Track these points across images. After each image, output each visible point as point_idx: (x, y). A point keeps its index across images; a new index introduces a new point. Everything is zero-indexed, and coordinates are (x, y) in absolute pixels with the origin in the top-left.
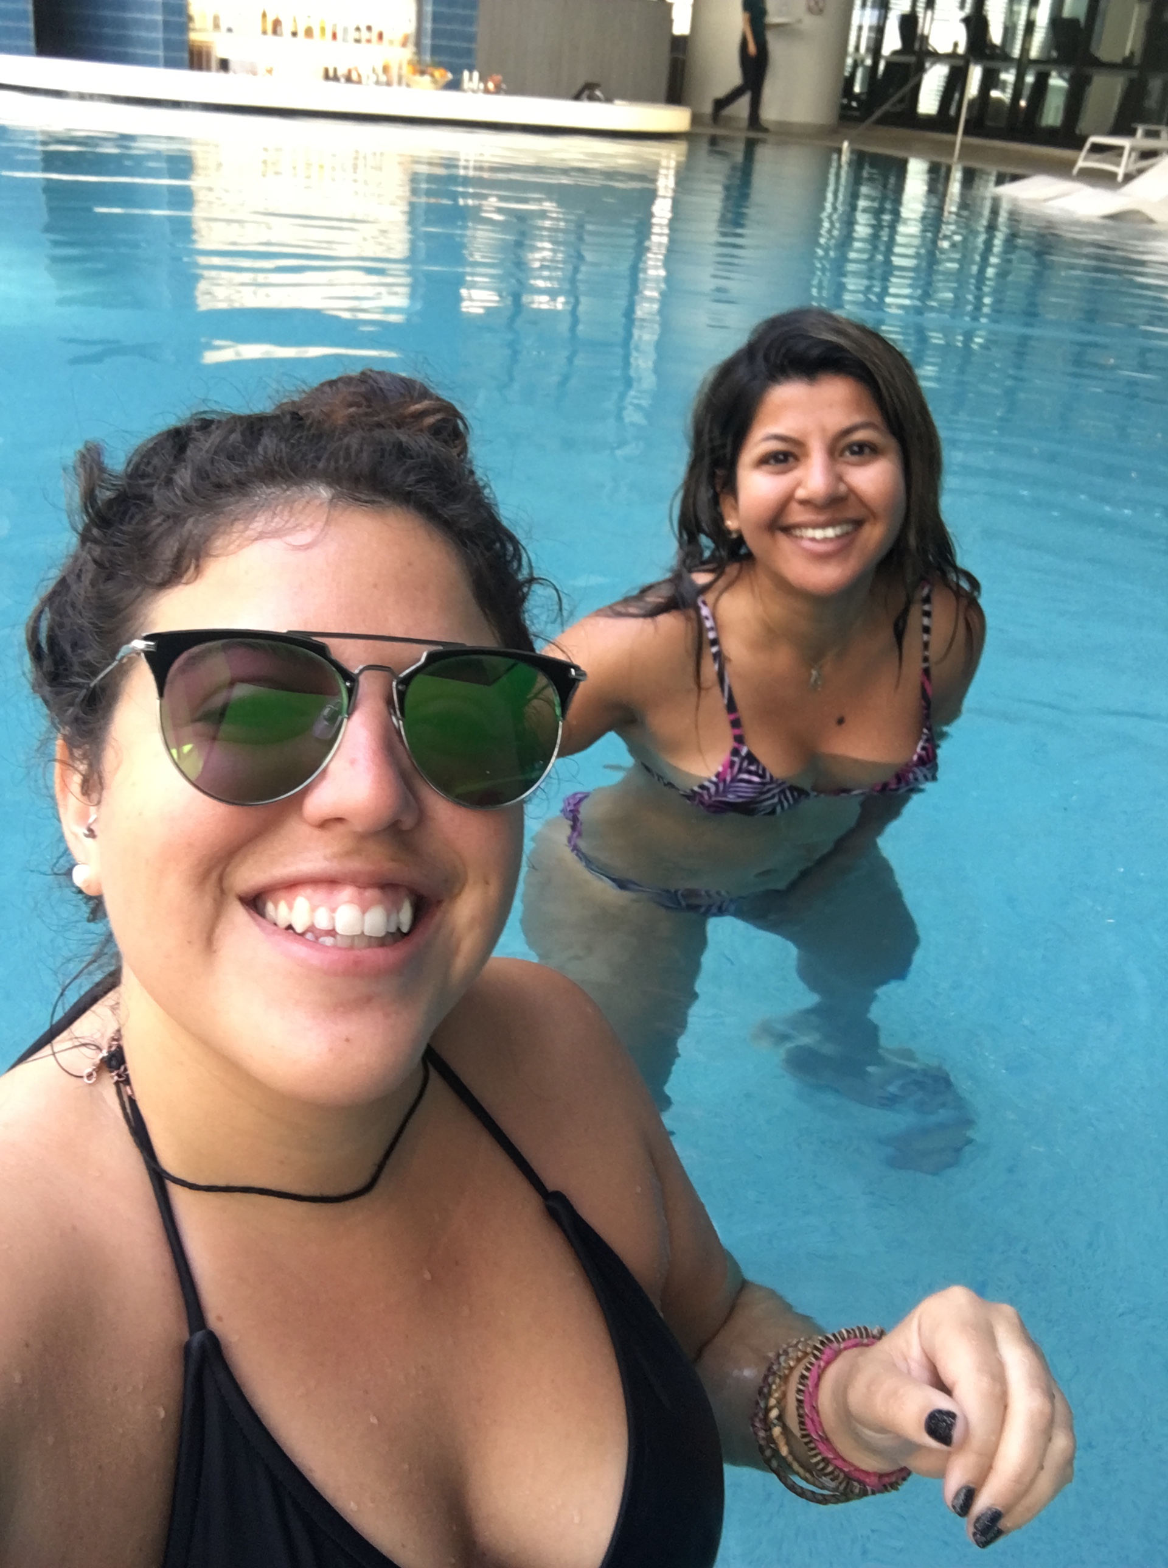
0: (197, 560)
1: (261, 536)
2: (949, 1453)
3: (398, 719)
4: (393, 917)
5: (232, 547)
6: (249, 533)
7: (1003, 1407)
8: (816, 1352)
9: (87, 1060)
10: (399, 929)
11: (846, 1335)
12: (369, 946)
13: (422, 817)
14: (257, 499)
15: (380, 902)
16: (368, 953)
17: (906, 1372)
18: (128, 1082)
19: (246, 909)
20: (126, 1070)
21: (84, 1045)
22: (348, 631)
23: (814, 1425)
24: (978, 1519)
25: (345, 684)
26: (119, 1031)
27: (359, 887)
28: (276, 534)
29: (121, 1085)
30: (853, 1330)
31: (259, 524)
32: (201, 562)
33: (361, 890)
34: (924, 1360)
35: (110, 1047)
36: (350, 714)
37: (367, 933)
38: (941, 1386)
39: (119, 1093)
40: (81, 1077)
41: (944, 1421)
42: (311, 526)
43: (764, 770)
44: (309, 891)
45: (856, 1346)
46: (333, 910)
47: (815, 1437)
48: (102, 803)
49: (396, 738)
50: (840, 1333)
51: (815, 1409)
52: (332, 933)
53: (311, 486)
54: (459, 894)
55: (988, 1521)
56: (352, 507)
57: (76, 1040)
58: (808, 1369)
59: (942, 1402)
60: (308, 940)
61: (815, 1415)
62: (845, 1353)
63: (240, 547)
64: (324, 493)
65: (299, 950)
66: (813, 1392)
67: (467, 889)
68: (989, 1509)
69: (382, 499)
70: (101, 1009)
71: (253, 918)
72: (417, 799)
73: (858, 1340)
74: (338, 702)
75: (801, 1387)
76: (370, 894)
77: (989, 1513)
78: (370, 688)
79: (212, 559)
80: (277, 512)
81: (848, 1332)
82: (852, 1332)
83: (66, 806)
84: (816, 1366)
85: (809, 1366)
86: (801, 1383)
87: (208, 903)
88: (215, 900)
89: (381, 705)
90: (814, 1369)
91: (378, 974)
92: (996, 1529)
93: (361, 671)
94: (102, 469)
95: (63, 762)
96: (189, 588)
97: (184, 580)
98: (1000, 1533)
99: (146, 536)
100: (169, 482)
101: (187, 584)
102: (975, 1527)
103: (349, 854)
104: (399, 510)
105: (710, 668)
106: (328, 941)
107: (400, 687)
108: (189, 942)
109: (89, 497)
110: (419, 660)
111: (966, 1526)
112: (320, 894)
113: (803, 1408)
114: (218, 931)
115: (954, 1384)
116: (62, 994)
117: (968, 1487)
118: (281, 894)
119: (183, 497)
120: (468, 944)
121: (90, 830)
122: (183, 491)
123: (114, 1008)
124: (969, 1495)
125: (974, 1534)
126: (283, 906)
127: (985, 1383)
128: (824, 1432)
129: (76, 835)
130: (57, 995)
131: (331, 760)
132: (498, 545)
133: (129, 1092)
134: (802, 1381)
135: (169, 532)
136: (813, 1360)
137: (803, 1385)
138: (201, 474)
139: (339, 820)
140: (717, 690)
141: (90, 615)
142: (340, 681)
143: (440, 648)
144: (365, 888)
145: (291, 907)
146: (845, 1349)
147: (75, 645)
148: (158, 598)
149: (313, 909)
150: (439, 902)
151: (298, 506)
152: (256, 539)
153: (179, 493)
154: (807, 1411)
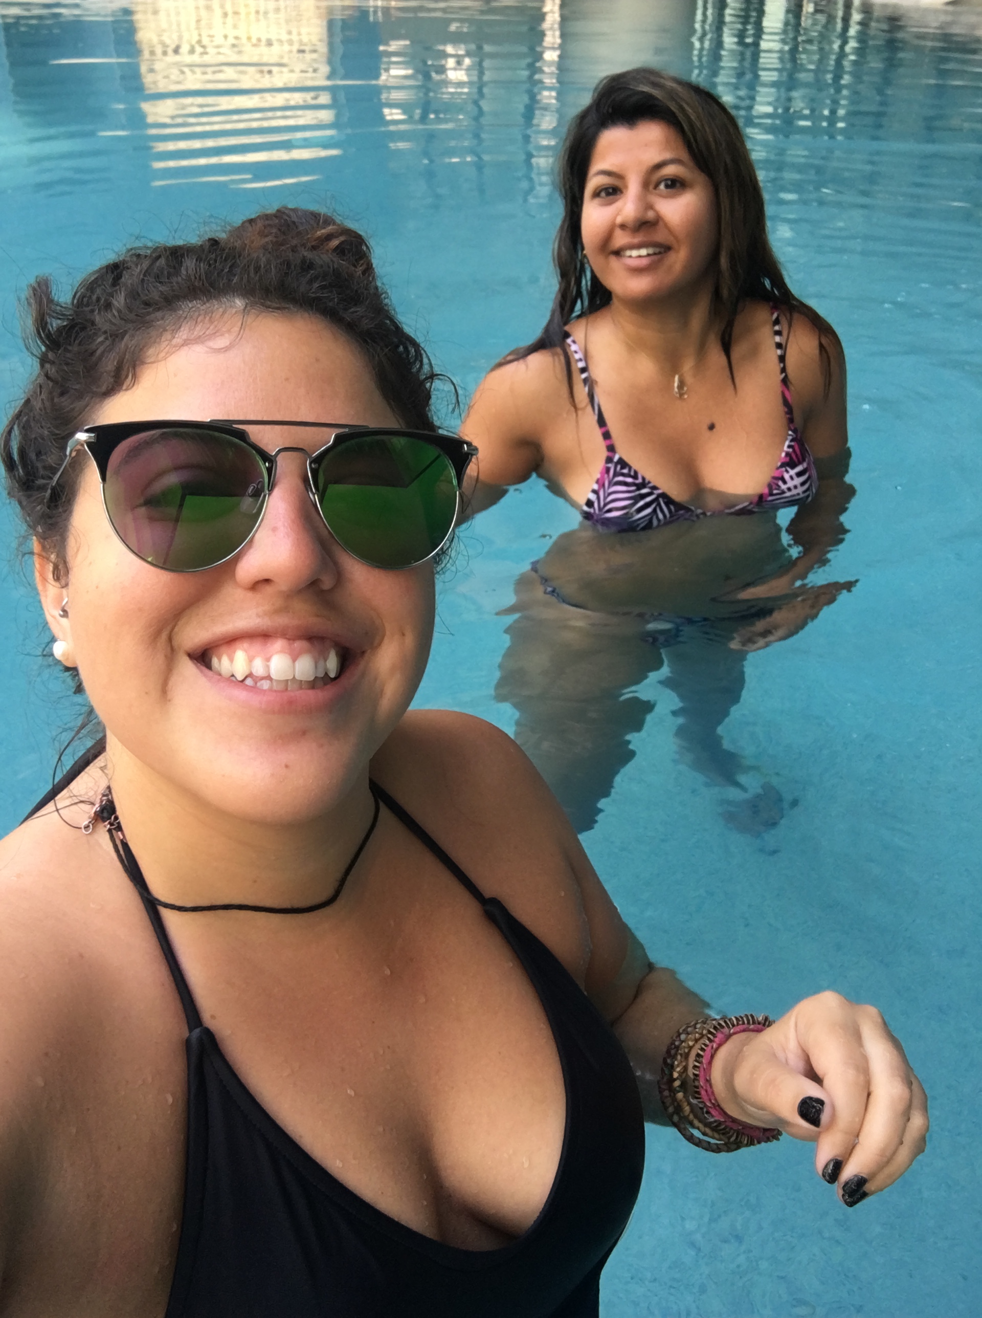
0: (134, 368)
1: (186, 343)
2: (820, 1133)
3: (314, 494)
4: (321, 663)
5: (162, 355)
6: (175, 341)
7: (866, 1095)
8: (709, 1036)
9: (84, 814)
10: (326, 674)
11: (735, 1022)
12: (301, 688)
13: (340, 577)
14: (181, 312)
15: (308, 651)
16: (299, 693)
17: (784, 1060)
18: (119, 828)
19: (195, 664)
20: (116, 818)
21: (82, 802)
22: (265, 419)
23: (708, 1095)
24: (846, 1184)
25: (265, 463)
26: (109, 788)
27: (289, 639)
28: (198, 340)
29: (114, 832)
30: (742, 1018)
31: (183, 334)
32: (137, 370)
33: (291, 642)
34: (800, 1051)
35: (102, 801)
36: (271, 490)
37: (298, 677)
38: (814, 1076)
39: (112, 838)
40: (80, 828)
41: (814, 1107)
42: (229, 331)
43: (636, 472)
44: (246, 645)
45: (744, 1031)
46: (268, 659)
47: (708, 1104)
48: (70, 584)
49: (313, 510)
50: (730, 1020)
51: (708, 1081)
52: (268, 678)
53: (228, 298)
54: (380, 644)
55: (855, 1186)
56: (264, 314)
57: (75, 798)
58: (702, 1049)
59: (812, 1090)
60: (247, 686)
61: (709, 1086)
62: (735, 1037)
63: (169, 354)
64: (239, 303)
65: (240, 694)
66: (707, 1069)
67: (386, 641)
68: (856, 1176)
69: (291, 306)
70: (93, 770)
71: (202, 672)
72: (336, 564)
73: (745, 1026)
74: (261, 481)
75: (697, 1064)
76: (298, 644)
77: (856, 1179)
78: (287, 467)
79: (146, 366)
80: (199, 319)
81: (737, 1019)
82: (740, 1019)
83: (46, 596)
84: (710, 1047)
85: (703, 1046)
86: (696, 1061)
87: (160, 659)
88: (166, 656)
89: (298, 482)
90: (708, 1049)
91: (309, 711)
92: (861, 1191)
93: (280, 451)
94: (50, 301)
95: (39, 555)
96: (129, 392)
97: (124, 387)
98: (864, 1195)
99: (92, 353)
100: (108, 306)
101: (127, 390)
102: (844, 1190)
103: (277, 611)
104: (306, 315)
105: (581, 392)
106: (265, 685)
107: (313, 466)
108: (147, 693)
109: (41, 323)
110: (330, 442)
111: (837, 1190)
112: (256, 647)
113: (698, 1080)
114: (170, 684)
115: (825, 1075)
116: (60, 759)
117: (836, 1159)
118: (223, 649)
119: (119, 316)
120: (391, 689)
121: (64, 611)
122: (119, 311)
123: (103, 769)
124: (837, 1166)
125: (843, 1196)
126: (225, 660)
127: (851, 1074)
128: (716, 1100)
129: (53, 617)
130: (57, 760)
131: (257, 531)
132: (401, 348)
133: (121, 837)
134: (698, 1059)
135: (110, 349)
136: (707, 1042)
137: (699, 1063)
138: (133, 295)
139: (267, 581)
140: (589, 408)
141: (49, 425)
142: (261, 463)
143: (347, 430)
144: (294, 640)
145: (231, 660)
146: (735, 1033)
147: (39, 454)
148: (103, 405)
149: (251, 660)
150: (363, 653)
151: (217, 315)
152: (183, 345)
153: (116, 313)
154: (701, 1083)
